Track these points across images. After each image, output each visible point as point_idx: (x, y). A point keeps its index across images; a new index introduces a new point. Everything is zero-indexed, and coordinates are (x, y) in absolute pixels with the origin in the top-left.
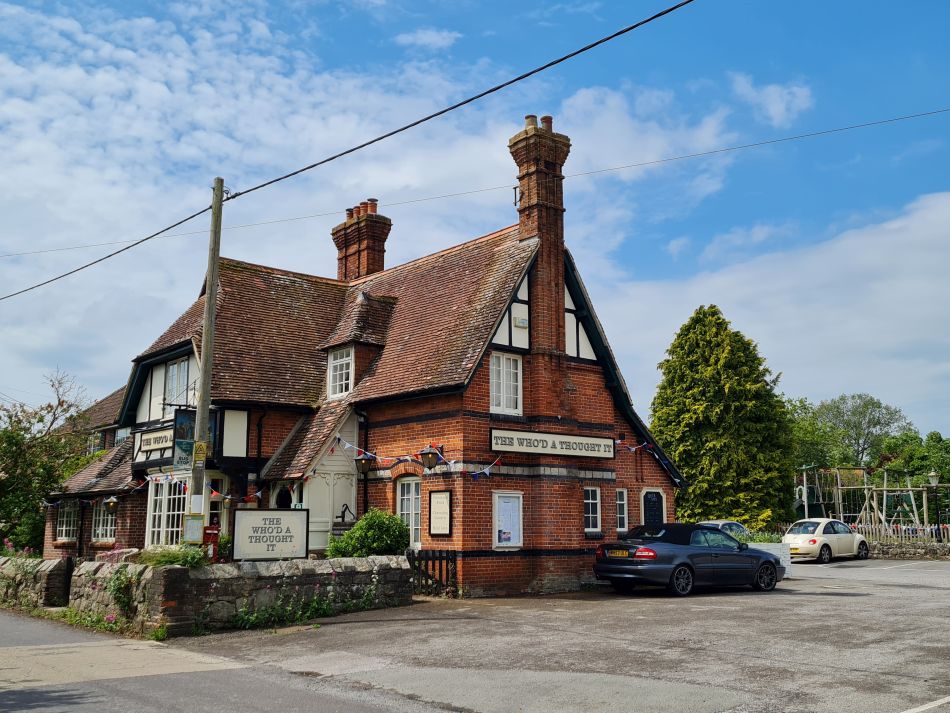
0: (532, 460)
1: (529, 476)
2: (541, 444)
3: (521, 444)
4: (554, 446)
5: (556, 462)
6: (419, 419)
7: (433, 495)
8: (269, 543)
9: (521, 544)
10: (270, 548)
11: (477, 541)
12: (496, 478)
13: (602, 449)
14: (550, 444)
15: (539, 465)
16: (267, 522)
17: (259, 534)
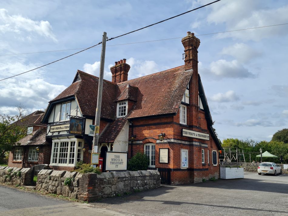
0: (190, 139)
1: (189, 145)
2: (194, 135)
3: (189, 134)
5: (197, 140)
6: (154, 124)
7: (161, 150)
8: (116, 164)
9: (188, 167)
10: (117, 166)
11: (177, 165)
12: (181, 145)
13: (207, 137)
14: (196, 135)
15: (193, 141)
16: (116, 157)
17: (113, 161)
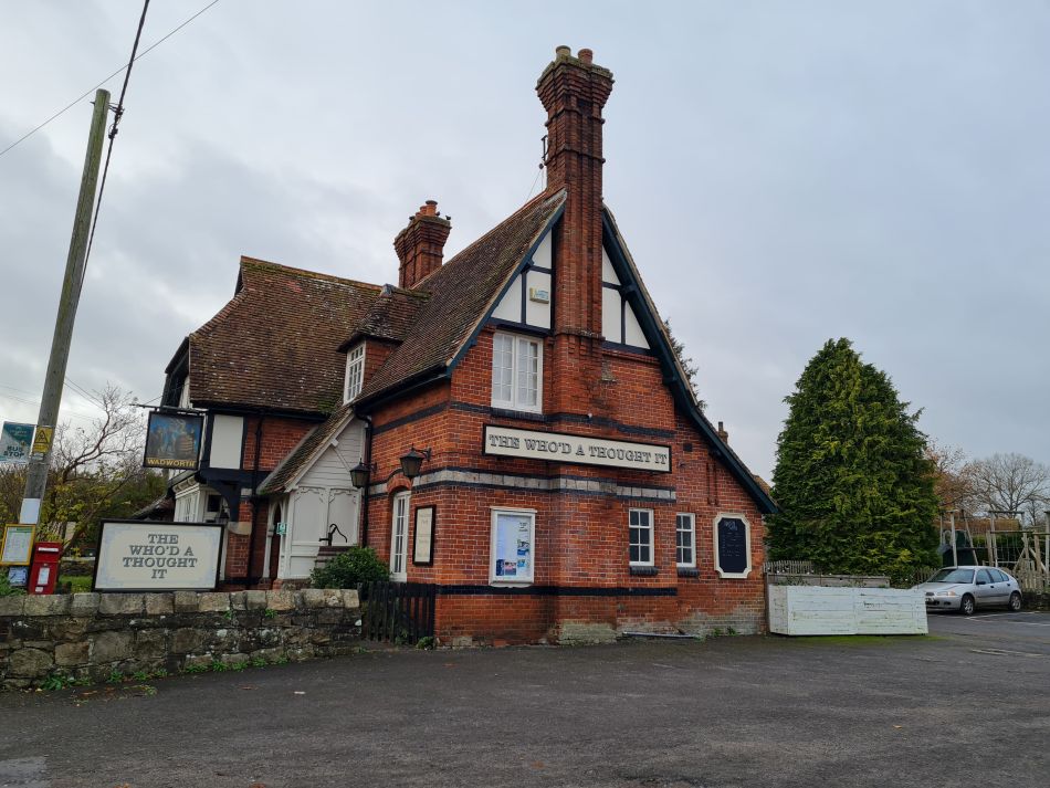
0: (549, 469)
1: (547, 491)
2: (561, 449)
3: (531, 447)
4: (580, 452)
5: (585, 473)
7: (419, 511)
8: (155, 567)
9: (531, 578)
10: (158, 575)
11: (464, 572)
12: (500, 492)
13: (652, 459)
14: (575, 450)
15: (559, 476)
17: (141, 555)
